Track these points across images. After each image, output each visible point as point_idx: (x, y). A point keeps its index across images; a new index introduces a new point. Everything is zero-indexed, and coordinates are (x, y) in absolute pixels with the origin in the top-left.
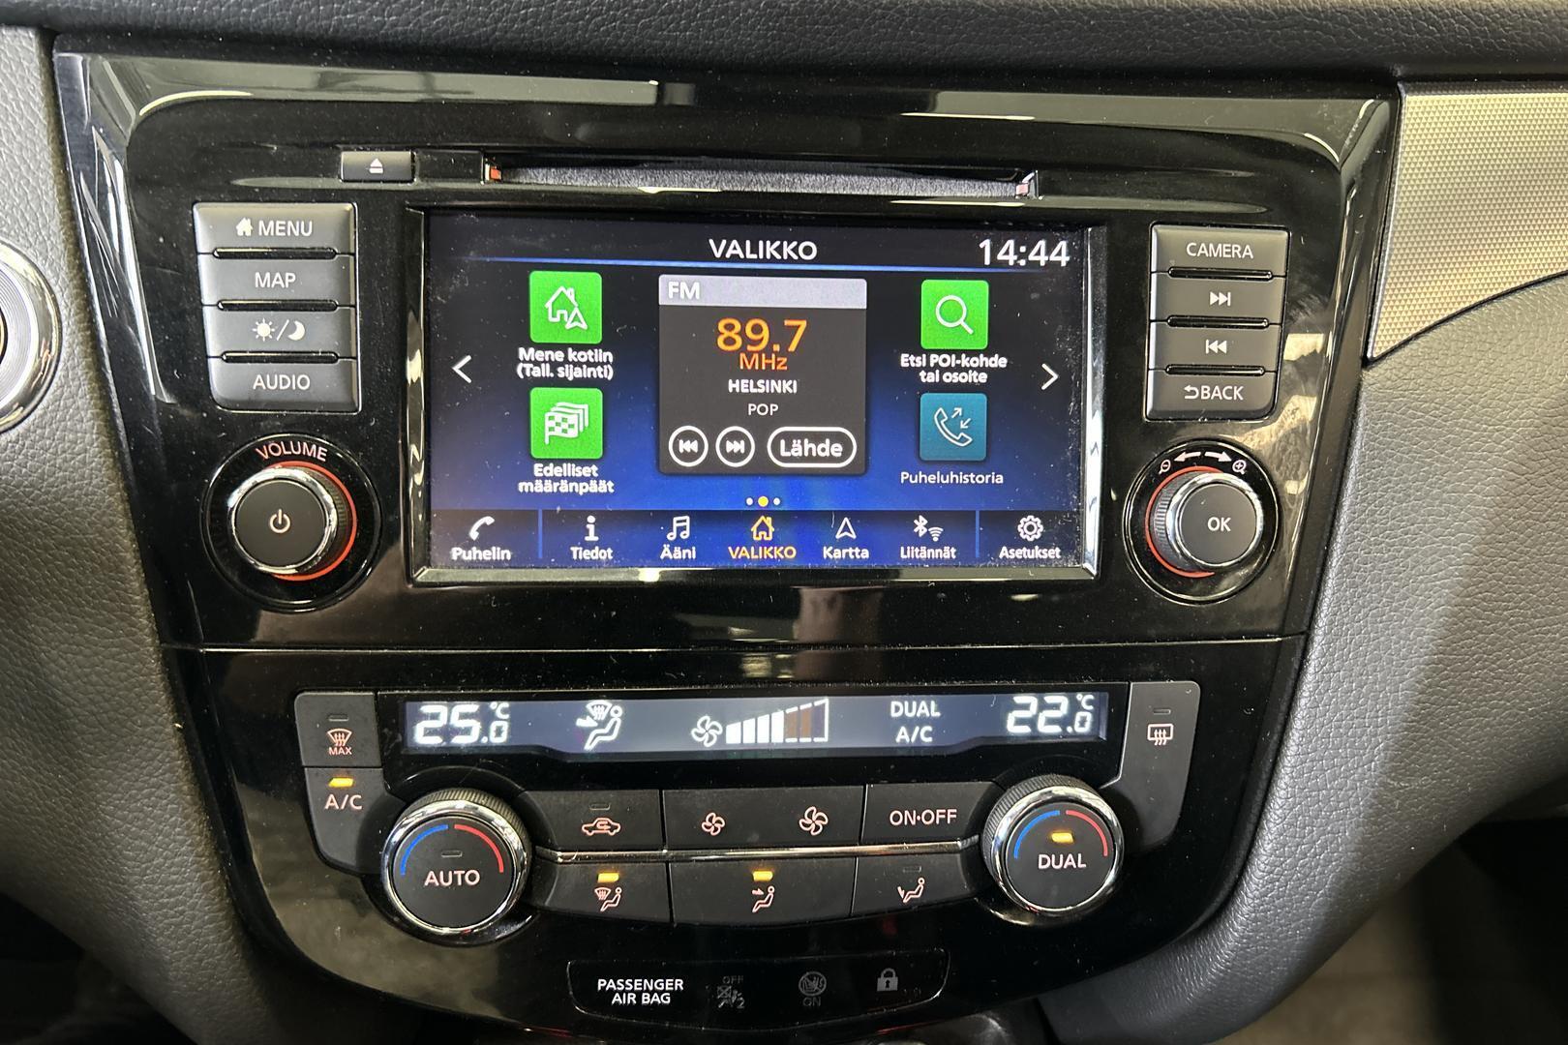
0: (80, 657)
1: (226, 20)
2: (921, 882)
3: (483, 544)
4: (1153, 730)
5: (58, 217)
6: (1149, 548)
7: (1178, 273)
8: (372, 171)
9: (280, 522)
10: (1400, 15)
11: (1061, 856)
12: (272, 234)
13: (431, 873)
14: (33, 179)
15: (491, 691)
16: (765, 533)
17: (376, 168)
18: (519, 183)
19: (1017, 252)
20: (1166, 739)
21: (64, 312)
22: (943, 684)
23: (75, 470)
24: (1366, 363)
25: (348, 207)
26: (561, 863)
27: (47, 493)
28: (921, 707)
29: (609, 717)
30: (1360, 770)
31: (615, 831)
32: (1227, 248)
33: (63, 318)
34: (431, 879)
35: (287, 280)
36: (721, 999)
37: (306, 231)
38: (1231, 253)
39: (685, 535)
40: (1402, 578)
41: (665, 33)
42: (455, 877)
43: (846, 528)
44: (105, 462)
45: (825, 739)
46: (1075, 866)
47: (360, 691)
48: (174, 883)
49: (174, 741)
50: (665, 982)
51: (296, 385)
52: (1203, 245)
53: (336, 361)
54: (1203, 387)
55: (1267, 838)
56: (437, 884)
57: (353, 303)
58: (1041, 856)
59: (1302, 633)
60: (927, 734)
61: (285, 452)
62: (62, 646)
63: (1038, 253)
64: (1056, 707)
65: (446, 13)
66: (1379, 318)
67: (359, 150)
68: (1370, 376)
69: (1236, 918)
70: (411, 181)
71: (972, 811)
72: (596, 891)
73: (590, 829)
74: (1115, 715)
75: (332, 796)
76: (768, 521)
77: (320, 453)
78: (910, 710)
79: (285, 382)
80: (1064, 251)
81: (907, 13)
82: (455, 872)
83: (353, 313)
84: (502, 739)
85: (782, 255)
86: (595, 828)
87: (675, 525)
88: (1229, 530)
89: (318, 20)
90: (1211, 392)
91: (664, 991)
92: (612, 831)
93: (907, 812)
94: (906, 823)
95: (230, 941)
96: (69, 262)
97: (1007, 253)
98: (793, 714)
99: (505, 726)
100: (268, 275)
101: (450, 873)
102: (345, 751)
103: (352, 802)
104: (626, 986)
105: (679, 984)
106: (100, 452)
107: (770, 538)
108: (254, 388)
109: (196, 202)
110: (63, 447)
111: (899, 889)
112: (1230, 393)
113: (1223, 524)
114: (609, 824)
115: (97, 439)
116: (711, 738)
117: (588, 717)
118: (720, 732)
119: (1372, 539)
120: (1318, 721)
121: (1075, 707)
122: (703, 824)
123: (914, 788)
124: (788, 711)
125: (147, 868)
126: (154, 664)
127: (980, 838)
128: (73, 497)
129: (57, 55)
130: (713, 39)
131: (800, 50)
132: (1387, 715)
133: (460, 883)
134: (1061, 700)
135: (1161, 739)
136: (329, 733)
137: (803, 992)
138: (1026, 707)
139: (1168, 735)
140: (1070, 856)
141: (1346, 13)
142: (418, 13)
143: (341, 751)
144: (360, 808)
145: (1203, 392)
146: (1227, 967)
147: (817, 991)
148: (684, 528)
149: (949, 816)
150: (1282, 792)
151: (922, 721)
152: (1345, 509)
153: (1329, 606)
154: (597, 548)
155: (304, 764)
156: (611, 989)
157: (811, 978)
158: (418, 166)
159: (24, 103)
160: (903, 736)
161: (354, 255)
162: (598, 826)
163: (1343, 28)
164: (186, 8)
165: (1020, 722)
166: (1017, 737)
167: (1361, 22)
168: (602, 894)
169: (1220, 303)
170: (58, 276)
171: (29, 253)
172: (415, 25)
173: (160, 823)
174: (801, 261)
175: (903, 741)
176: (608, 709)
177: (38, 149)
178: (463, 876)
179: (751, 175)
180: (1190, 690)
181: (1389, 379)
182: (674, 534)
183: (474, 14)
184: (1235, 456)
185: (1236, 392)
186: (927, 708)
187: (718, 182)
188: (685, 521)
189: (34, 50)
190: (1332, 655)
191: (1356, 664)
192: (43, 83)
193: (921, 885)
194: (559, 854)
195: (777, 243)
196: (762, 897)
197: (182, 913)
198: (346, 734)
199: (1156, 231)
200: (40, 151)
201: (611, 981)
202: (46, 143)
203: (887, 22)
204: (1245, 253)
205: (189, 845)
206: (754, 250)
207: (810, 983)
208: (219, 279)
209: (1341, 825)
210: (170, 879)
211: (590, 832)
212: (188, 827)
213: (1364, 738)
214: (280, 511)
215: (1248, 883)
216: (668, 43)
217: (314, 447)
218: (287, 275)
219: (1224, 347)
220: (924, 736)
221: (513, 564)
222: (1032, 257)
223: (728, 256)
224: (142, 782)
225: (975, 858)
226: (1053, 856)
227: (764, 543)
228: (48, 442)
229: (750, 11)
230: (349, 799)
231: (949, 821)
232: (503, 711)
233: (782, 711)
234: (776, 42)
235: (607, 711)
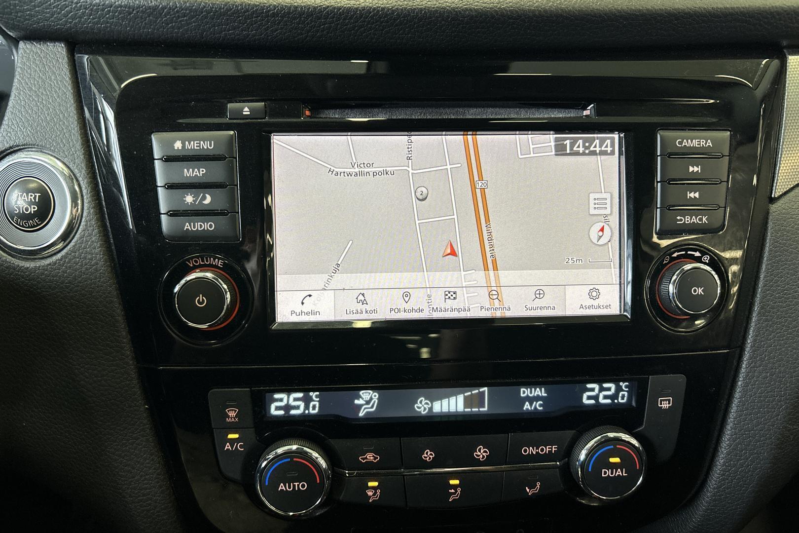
0: (95, 372)
1: (166, 36)
2: (538, 484)
4: (661, 401)
5: (80, 142)
6: (658, 304)
7: (670, 155)
8: (244, 113)
9: (201, 301)
10: (788, 14)
11: (614, 470)
12: (193, 148)
13: (282, 484)
14: (66, 121)
15: (311, 387)
17: (246, 111)
18: (320, 118)
19: (584, 146)
20: (668, 405)
21: (84, 191)
22: (550, 379)
23: (92, 274)
24: (772, 200)
25: (232, 133)
26: (348, 477)
27: (78, 286)
28: (537, 391)
29: (371, 399)
30: (772, 420)
32: (698, 142)
33: (84, 194)
34: (282, 487)
35: (201, 173)
37: (210, 146)
38: (700, 144)
40: (793, 317)
41: (397, 35)
42: (294, 486)
44: (107, 269)
45: (486, 409)
46: (621, 475)
47: (242, 388)
48: (146, 489)
49: (145, 415)
51: (207, 228)
52: (685, 140)
53: (228, 215)
54: (686, 217)
55: (721, 457)
56: (285, 490)
57: (236, 184)
58: (603, 470)
59: (739, 347)
60: (540, 406)
61: (201, 263)
62: (86, 366)
63: (595, 147)
64: (609, 389)
65: (282, 28)
66: (778, 176)
67: (237, 102)
68: (774, 208)
69: (704, 499)
70: (265, 118)
71: (566, 444)
73: (363, 459)
74: (640, 392)
75: (228, 444)
77: (220, 263)
78: (531, 393)
79: (201, 226)
80: (609, 146)
81: (527, 21)
82: (294, 483)
83: (236, 189)
84: (316, 411)
86: (366, 458)
88: (703, 294)
89: (214, 34)
90: (691, 220)
92: (375, 460)
93: (531, 448)
94: (530, 453)
95: (174, 519)
96: (87, 164)
97: (579, 147)
98: (469, 396)
99: (317, 404)
100: (191, 170)
101: (292, 484)
102: (235, 420)
103: (238, 446)
106: (104, 264)
108: (185, 229)
109: (153, 132)
110: (85, 262)
111: (527, 488)
112: (701, 220)
113: (700, 291)
114: (373, 456)
115: (103, 257)
116: (425, 409)
117: (360, 399)
118: (430, 406)
119: (777, 295)
120: (748, 394)
121: (619, 389)
122: (423, 456)
123: (535, 435)
124: (466, 394)
125: (132, 481)
126: (134, 374)
127: (568, 460)
128: (91, 288)
129: (77, 56)
130: (423, 38)
131: (469, 42)
132: (787, 390)
133: (297, 489)
134: (612, 386)
135: (665, 405)
136: (227, 410)
138: (593, 390)
139: (669, 403)
140: (619, 470)
141: (760, 14)
142: (266, 29)
143: (233, 420)
144: (243, 449)
145: (686, 219)
146: (699, 525)
149: (553, 449)
150: (729, 432)
151: (537, 398)
152: (762, 279)
153: (753, 331)
155: (213, 427)
158: (268, 111)
159: (61, 81)
160: (527, 406)
161: (236, 158)
162: (368, 457)
163: (758, 22)
164: (145, 30)
165: (589, 398)
166: (588, 406)
167: (767, 18)
169: (695, 171)
170: (81, 172)
171: (65, 160)
172: (265, 35)
173: (138, 458)
175: (527, 409)
176: (371, 394)
177: (68, 106)
178: (298, 485)
179: (442, 110)
180: (681, 379)
181: (784, 209)
183: (296, 29)
184: (703, 253)
185: (704, 219)
186: (539, 392)
187: (424, 114)
189: (65, 53)
190: (756, 358)
191: (769, 363)
192: (70, 71)
193: (538, 486)
194: (347, 472)
197: (150, 504)
198: (235, 411)
199: (660, 134)
200: (70, 107)
202: (73, 102)
203: (515, 26)
204: (708, 144)
205: (154, 469)
208: (166, 173)
209: (762, 450)
210: (144, 487)
212: (153, 460)
213: (774, 403)
214: (201, 295)
215: (710, 481)
216: (398, 41)
217: (217, 260)
218: (201, 169)
219: (697, 195)
220: (538, 405)
222: (592, 149)
224: (129, 436)
225: (567, 471)
226: (610, 470)
228: (78, 260)
229: (443, 22)
230: (237, 445)
231: (553, 452)
232: (317, 396)
233: (462, 395)
234: (456, 39)
235: (370, 396)
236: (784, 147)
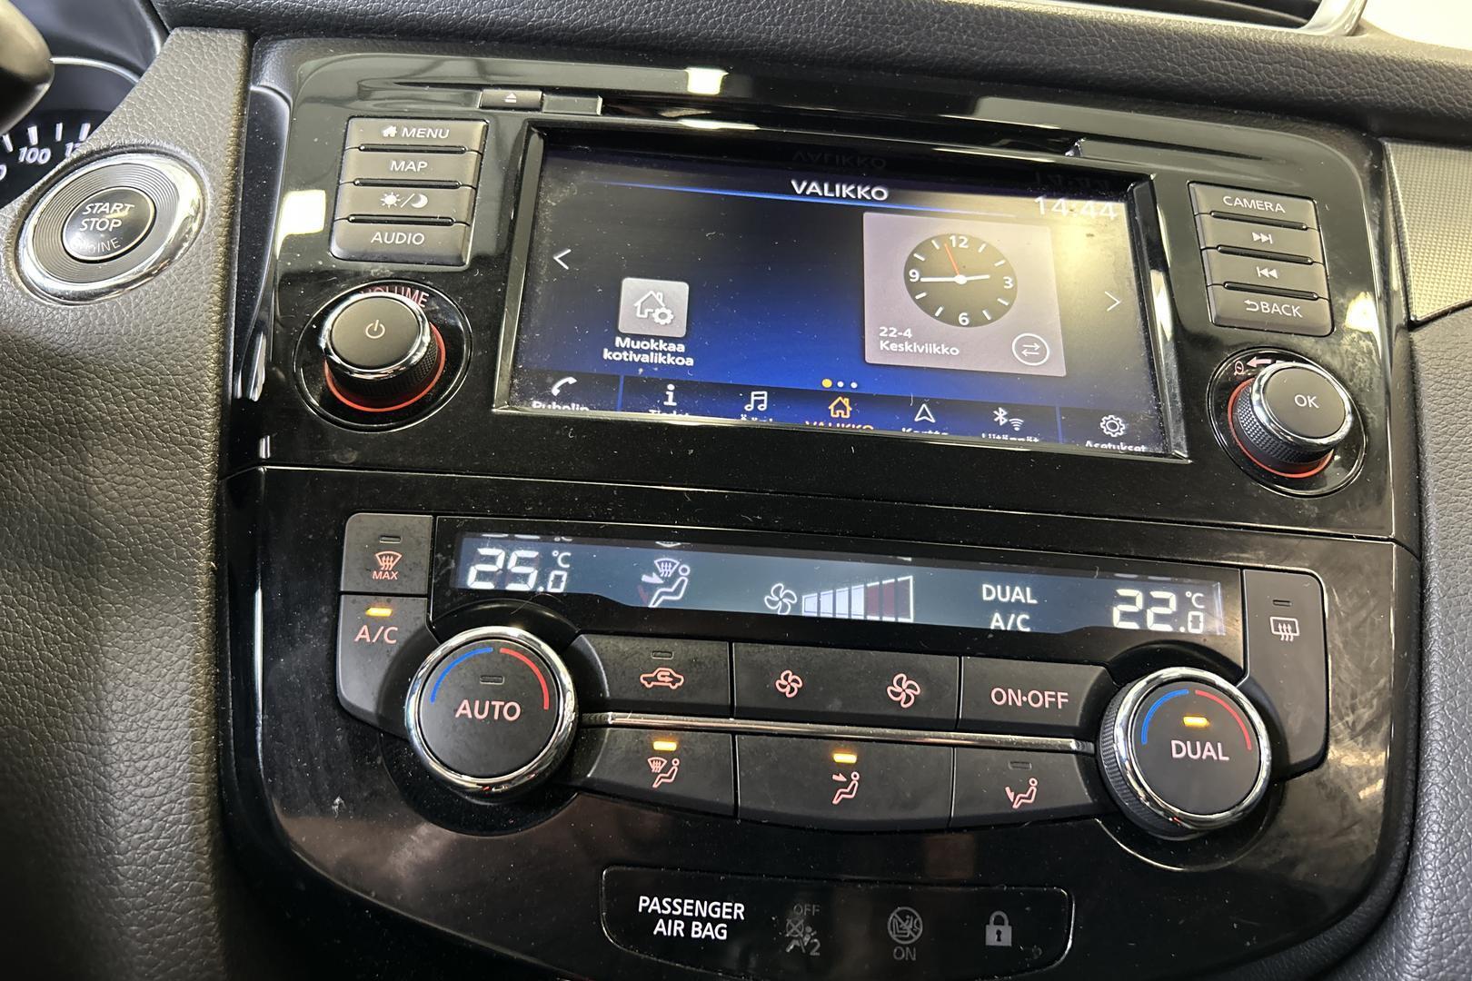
0: (133, 489)
2: (1033, 783)
3: (565, 397)
4: (1276, 622)
8: (507, 102)
9: (375, 330)
11: (1198, 744)
12: (413, 137)
13: (466, 702)
16: (843, 412)
17: (511, 100)
19: (1069, 207)
20: (1291, 634)
24: (1412, 324)
25: (482, 124)
26: (612, 725)
27: (150, 340)
28: (1015, 593)
29: (676, 575)
31: (677, 685)
32: (1260, 204)
34: (464, 709)
35: (419, 167)
36: (791, 939)
37: (444, 136)
38: (1263, 206)
39: (763, 407)
42: (492, 708)
43: (924, 413)
45: (911, 615)
46: (1215, 757)
47: (418, 513)
49: (205, 579)
50: (721, 907)
51: (411, 241)
52: (1237, 198)
53: (451, 225)
54: (1262, 303)
56: (470, 716)
58: (1173, 743)
63: (1088, 210)
64: (1164, 602)
67: (496, 88)
70: (539, 109)
71: (1087, 692)
72: (649, 760)
73: (649, 680)
75: (365, 627)
76: (846, 401)
77: (422, 296)
78: (1004, 595)
79: (401, 238)
82: (493, 703)
84: (560, 590)
85: (856, 195)
86: (655, 679)
87: (753, 398)
88: (1317, 405)
89: (479, 13)
90: (1271, 308)
91: (721, 920)
92: (674, 685)
93: (1010, 691)
94: (1010, 704)
97: (1060, 207)
98: (873, 587)
99: (565, 575)
100: (403, 163)
101: (487, 703)
102: (391, 575)
103: (386, 634)
104: (674, 909)
105: (739, 910)
107: (848, 416)
108: (372, 241)
109: (354, 118)
111: (1008, 789)
112: (1289, 310)
113: (1311, 402)
114: (671, 676)
116: (785, 605)
117: (654, 574)
118: (795, 601)
121: (1185, 604)
122: (778, 682)
123: (1016, 665)
124: (870, 584)
126: (206, 498)
127: (1096, 745)
128: (174, 343)
133: (496, 717)
134: (1171, 596)
135: (1286, 633)
136: (377, 555)
137: (894, 937)
138: (1131, 600)
139: (1293, 630)
140: (1208, 745)
143: (387, 575)
144: (394, 642)
145: (1263, 307)
147: (911, 937)
148: (762, 401)
149: (1060, 700)
151: (1018, 607)
154: (675, 412)
155: (342, 590)
156: (655, 911)
157: (903, 915)
158: (545, 103)
160: (997, 622)
162: (659, 677)
165: (1126, 616)
166: (1124, 633)
168: (656, 765)
169: (1263, 241)
174: (873, 200)
175: (998, 626)
176: (676, 567)
178: (501, 708)
182: (752, 406)
185: (1295, 311)
186: (1021, 594)
188: (763, 395)
193: (1033, 788)
194: (610, 717)
195: (852, 187)
196: (845, 785)
198: (395, 557)
199: (1193, 188)
201: (656, 899)
204: (1277, 210)
205: (191, 694)
206: (832, 189)
207: (904, 925)
208: (360, 165)
211: (649, 683)
212: (196, 672)
214: (378, 321)
217: (418, 290)
218: (420, 163)
219: (1274, 274)
220: (1021, 624)
222: (1083, 212)
223: (808, 193)
224: (159, 619)
226: (1188, 743)
227: (840, 419)
230: (384, 630)
231: (1060, 707)
232: (565, 560)
233: (863, 586)
235: (674, 568)
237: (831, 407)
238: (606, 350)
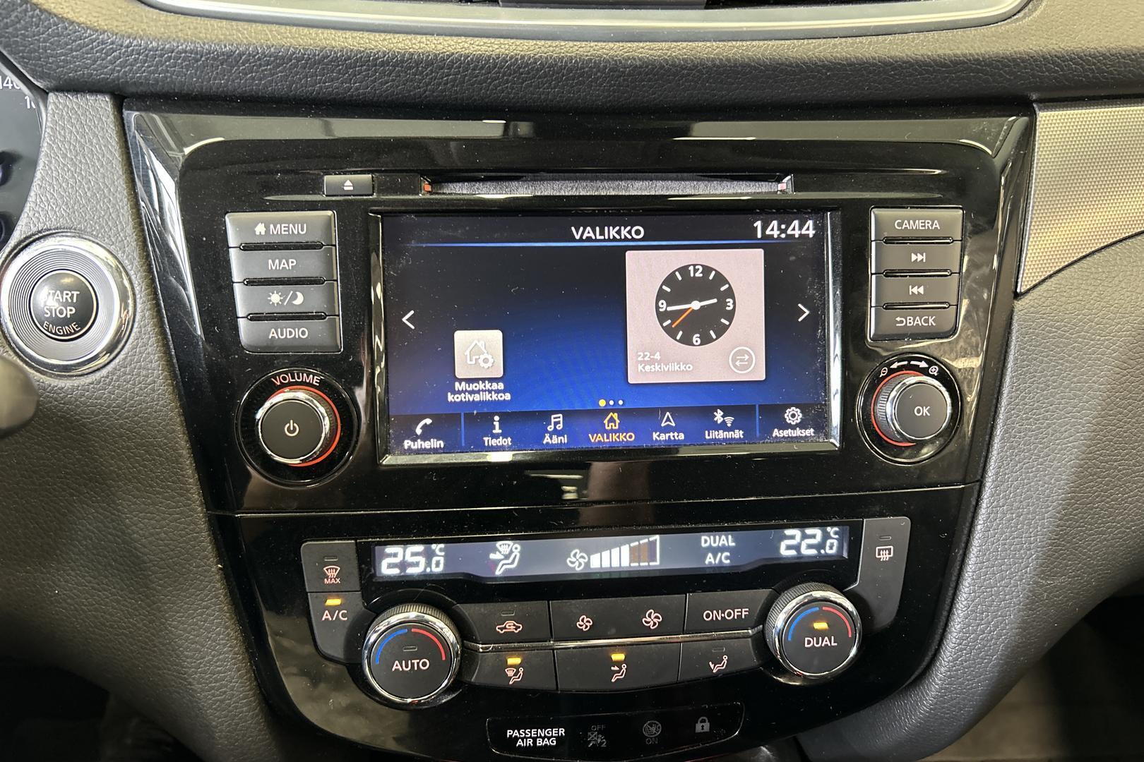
0: (153, 522)
1: (244, 89)
2: (725, 658)
3: (425, 437)
4: (879, 550)
5: (131, 224)
6: (874, 427)
7: (889, 241)
8: (346, 188)
9: (292, 429)
10: (1036, 60)
11: (820, 638)
12: (279, 233)
13: (397, 662)
14: (113, 198)
15: (433, 537)
16: (613, 424)
17: (348, 186)
18: (444, 194)
19: (779, 229)
20: (888, 556)
21: (137, 289)
22: (738, 524)
23: (148, 395)
24: (1017, 296)
25: (329, 213)
26: (482, 652)
27: (129, 411)
28: (722, 539)
29: (511, 552)
30: (1019, 574)
31: (518, 630)
32: (922, 223)
33: (137, 292)
34: (397, 666)
35: (290, 265)
36: (590, 741)
37: (302, 230)
38: (924, 226)
39: (560, 427)
40: (1045, 442)
41: (541, 90)
42: (413, 664)
43: (668, 420)
44: (167, 389)
45: (658, 563)
46: (829, 645)
47: (345, 539)
48: (219, 672)
49: (218, 577)
50: (552, 731)
51: (299, 335)
52: (906, 221)
53: (325, 318)
54: (908, 318)
55: (956, 621)
56: (401, 670)
57: (335, 278)
58: (806, 639)
59: (977, 481)
60: (727, 558)
61: (291, 380)
62: (141, 515)
63: (794, 229)
64: (814, 536)
65: (393, 80)
66: (1025, 265)
67: (336, 174)
68: (1019, 305)
69: (937, 675)
70: (372, 195)
71: (760, 607)
72: (506, 670)
73: (502, 629)
74: (854, 541)
75: (327, 612)
76: (615, 416)
77: (315, 380)
78: (715, 542)
79: (290, 333)
80: (811, 228)
81: (704, 72)
82: (413, 661)
83: (336, 285)
84: (440, 570)
85: (620, 236)
86: (505, 628)
87: (553, 420)
88: (929, 415)
89: (306, 87)
90: (914, 321)
91: (552, 736)
92: (516, 630)
93: (715, 612)
94: (714, 619)
95: (257, 711)
96: (140, 254)
97: (772, 230)
98: (635, 547)
99: (442, 560)
100: (277, 261)
101: (409, 661)
102: (336, 581)
103: (341, 616)
104: (526, 734)
105: (562, 731)
106: (164, 383)
107: (617, 427)
108: (270, 337)
109: (228, 212)
110: (139, 380)
111: (710, 663)
112: (927, 321)
113: (925, 411)
114: (514, 625)
115: (162, 373)
116: (580, 564)
117: (497, 552)
118: (586, 560)
119: (1024, 416)
120: (990, 540)
121: (826, 536)
122: (578, 623)
123: (719, 595)
124: (632, 545)
125: (201, 663)
126: (203, 525)
127: (763, 626)
128: (146, 413)
129: (126, 113)
130: (573, 93)
131: (632, 98)
132: (1037, 535)
133: (416, 668)
134: (817, 532)
135: (885, 556)
136: (325, 569)
137: (646, 734)
138: (793, 537)
139: (890, 554)
140: (826, 638)
141: (999, 61)
142: (374, 81)
143: (333, 581)
144: (346, 619)
145: (908, 321)
146: (931, 709)
147: (655, 733)
148: (559, 422)
149: (744, 613)
150: (966, 589)
151: (722, 549)
152: (1005, 395)
153: (995, 462)
154: (501, 437)
155: (307, 590)
156: (516, 737)
157: (651, 725)
158: (376, 185)
159: (105, 146)
160: (710, 560)
161: (335, 246)
162: (507, 627)
163: (996, 71)
164: (216, 82)
165: (789, 547)
166: (787, 558)
167: (1009, 66)
168: (510, 673)
169: (918, 260)
170: (132, 264)
171: (112, 248)
172: (372, 89)
173: (209, 633)
174: (633, 240)
175: (710, 563)
176: (511, 546)
177: (115, 178)
178: (418, 663)
179: (599, 183)
180: (904, 522)
181: (1032, 307)
182: (552, 426)
183: (411, 81)
184: (930, 363)
185: (931, 320)
186: (726, 540)
187: (577, 188)
188: (559, 417)
189: (110, 110)
190: (999, 495)
191: (1015, 501)
192: (117, 132)
193: (725, 660)
194: (480, 646)
195: (617, 228)
196: (618, 672)
197: (225, 692)
198: (336, 569)
199: (874, 213)
200: (118, 179)
201: (516, 731)
202: (121, 173)
203: (691, 78)
204: (934, 226)
205: (230, 647)
206: (602, 233)
207: (651, 728)
208: (243, 265)
209: (1008, 611)
210: (216, 670)
211: (502, 630)
212: (229, 634)
213: (1022, 551)
214: (292, 421)
215: (944, 652)
216: (542, 97)
217: (311, 376)
218: (290, 260)
219: (921, 290)
220: (724, 559)
221: (445, 450)
222: (789, 232)
223: (584, 238)
224: (197, 605)
225: (761, 641)
226: (815, 639)
227: (613, 431)
228: (129, 377)
229: (599, 74)
230: (338, 613)
231: (743, 617)
232: (441, 550)
233: (628, 545)
234: (616, 94)
235: (510, 548)
236: (1032, 228)
237: (606, 422)
238: (449, 394)
